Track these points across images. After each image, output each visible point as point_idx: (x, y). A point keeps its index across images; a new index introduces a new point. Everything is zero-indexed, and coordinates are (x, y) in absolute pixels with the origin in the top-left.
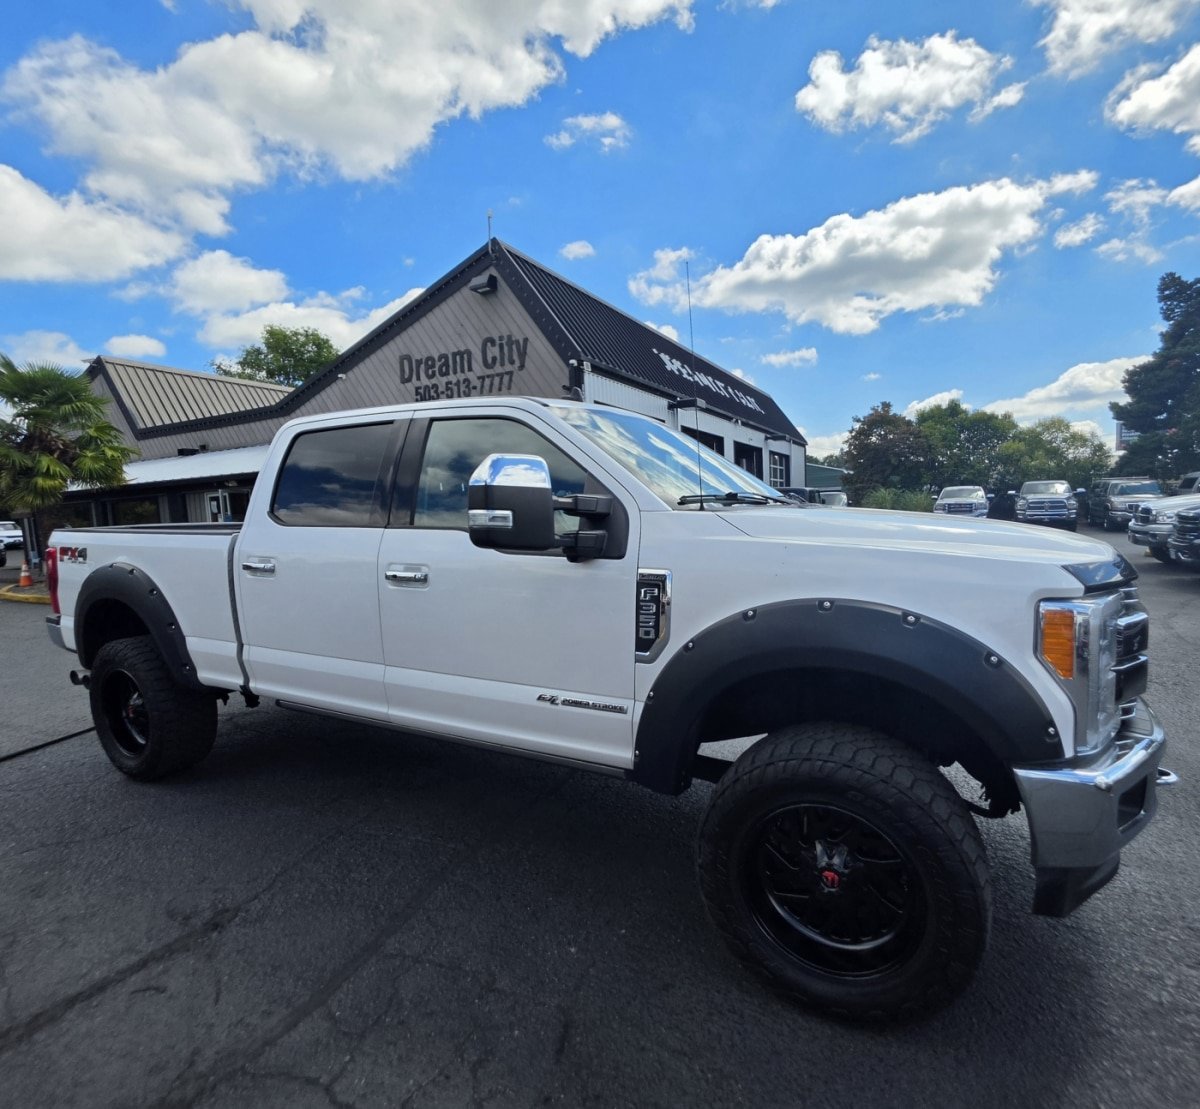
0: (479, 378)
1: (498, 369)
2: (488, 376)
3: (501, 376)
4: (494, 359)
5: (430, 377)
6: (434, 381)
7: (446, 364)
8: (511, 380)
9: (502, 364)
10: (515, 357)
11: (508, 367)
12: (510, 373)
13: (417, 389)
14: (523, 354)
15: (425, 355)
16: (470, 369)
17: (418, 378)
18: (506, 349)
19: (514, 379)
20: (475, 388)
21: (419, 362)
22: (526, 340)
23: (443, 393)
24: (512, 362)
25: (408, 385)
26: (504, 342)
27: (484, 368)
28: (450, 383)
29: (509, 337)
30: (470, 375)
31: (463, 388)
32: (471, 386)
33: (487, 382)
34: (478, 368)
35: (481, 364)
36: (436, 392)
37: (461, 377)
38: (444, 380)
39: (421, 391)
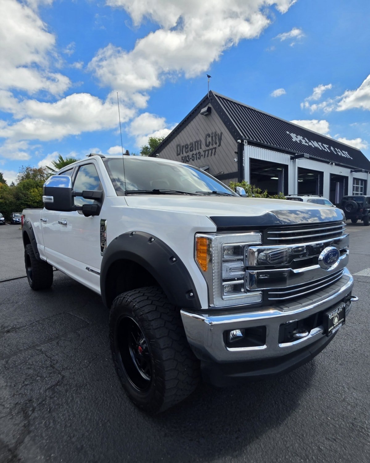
0: (204, 151)
1: (211, 147)
2: (207, 150)
3: (212, 149)
4: (209, 142)
5: (186, 152)
6: (188, 154)
7: (192, 147)
8: (215, 151)
9: (212, 145)
10: (217, 141)
11: (215, 146)
12: (215, 148)
13: (182, 157)
14: (220, 139)
15: (185, 144)
16: (201, 148)
17: (183, 154)
18: (214, 137)
19: (216, 150)
20: (202, 156)
21: (183, 147)
22: (222, 133)
23: (191, 158)
24: (216, 144)
25: (179, 156)
26: (213, 135)
27: (205, 147)
28: (194, 154)
29: (216, 132)
30: (201, 151)
31: (198, 156)
32: (201, 155)
33: (207, 153)
34: (204, 147)
35: (205, 146)
36: (188, 158)
37: (197, 151)
38: (191, 153)
39: (183, 158)
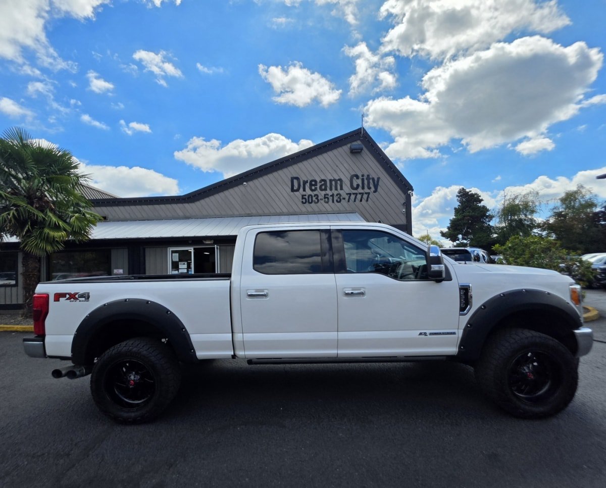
0: (347, 194)
1: (360, 190)
2: (353, 194)
3: (362, 194)
4: (358, 185)
5: (312, 190)
6: (315, 193)
7: (325, 184)
8: (368, 197)
9: (363, 188)
10: (372, 186)
11: (366, 190)
12: (368, 194)
13: (303, 196)
14: (376, 187)
15: (311, 179)
16: (341, 189)
17: (304, 190)
18: (366, 182)
19: (370, 196)
20: (344, 199)
21: (305, 183)
22: (379, 179)
23: (321, 199)
24: (369, 188)
25: (296, 193)
26: (365, 178)
27: (351, 189)
28: (328, 195)
29: (368, 176)
30: (341, 192)
31: (335, 198)
32: (342, 198)
33: (353, 197)
34: (347, 189)
35: (349, 187)
36: (317, 198)
37: (335, 193)
38: (323, 193)
39: (307, 197)
